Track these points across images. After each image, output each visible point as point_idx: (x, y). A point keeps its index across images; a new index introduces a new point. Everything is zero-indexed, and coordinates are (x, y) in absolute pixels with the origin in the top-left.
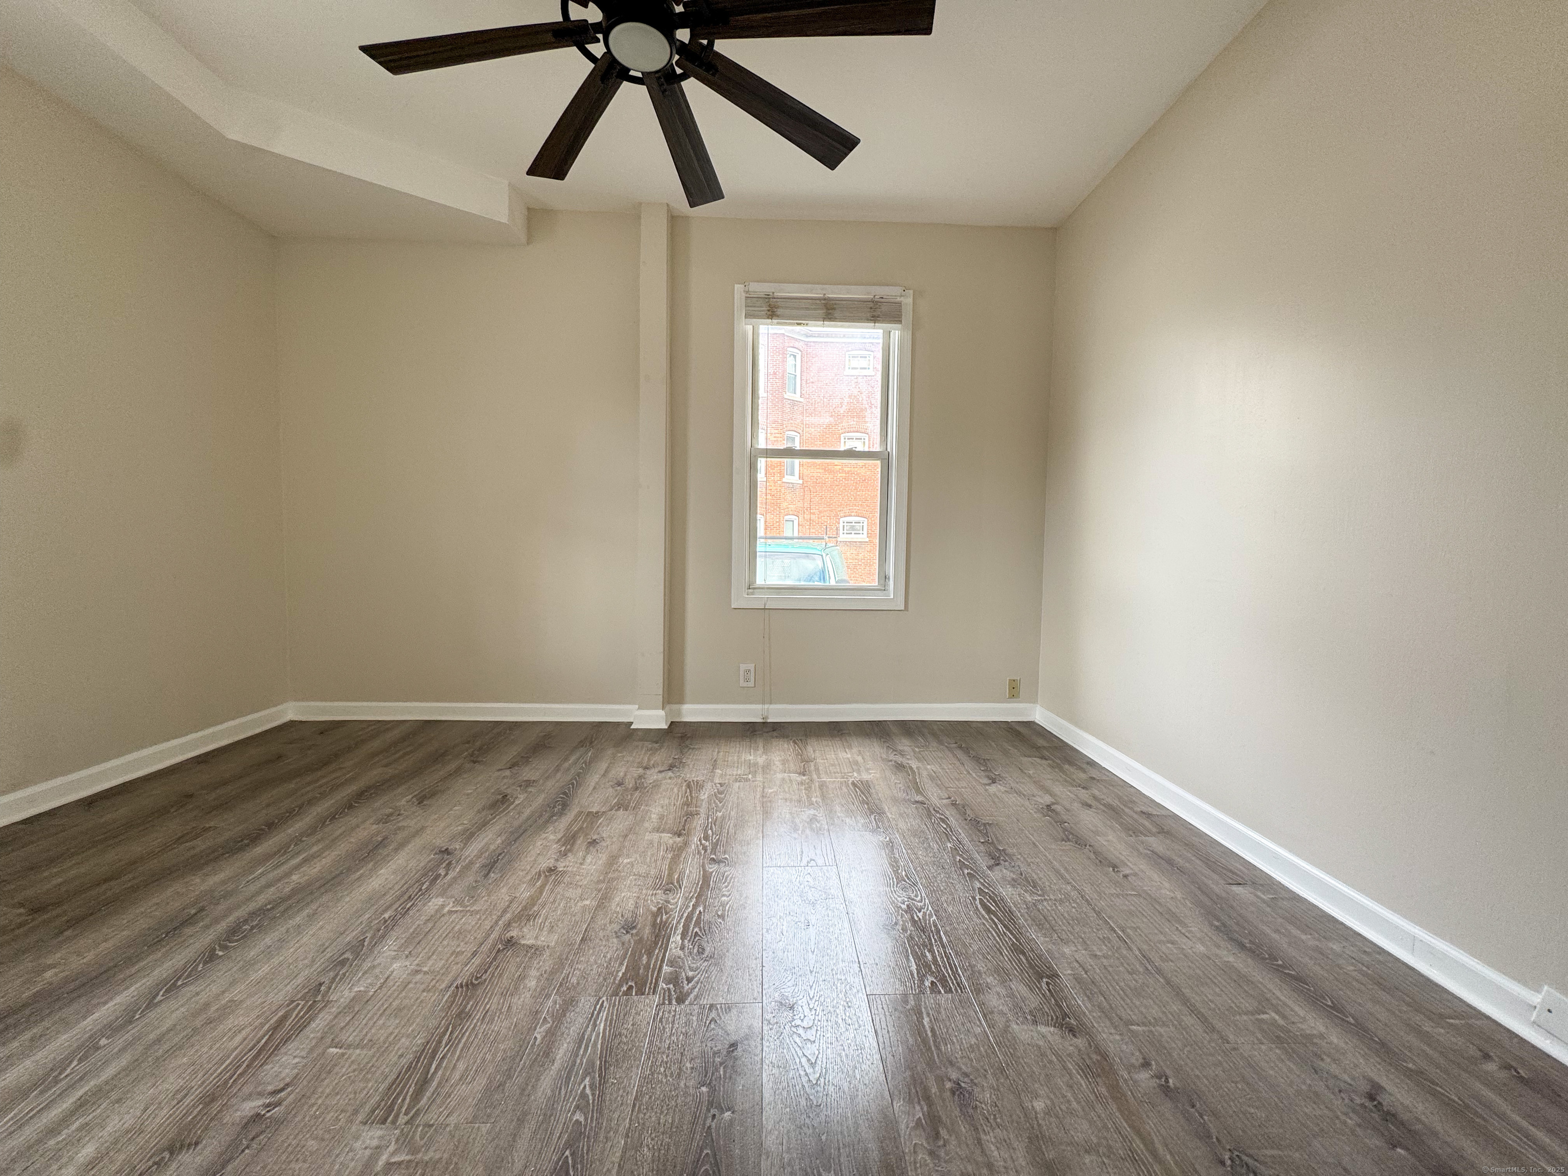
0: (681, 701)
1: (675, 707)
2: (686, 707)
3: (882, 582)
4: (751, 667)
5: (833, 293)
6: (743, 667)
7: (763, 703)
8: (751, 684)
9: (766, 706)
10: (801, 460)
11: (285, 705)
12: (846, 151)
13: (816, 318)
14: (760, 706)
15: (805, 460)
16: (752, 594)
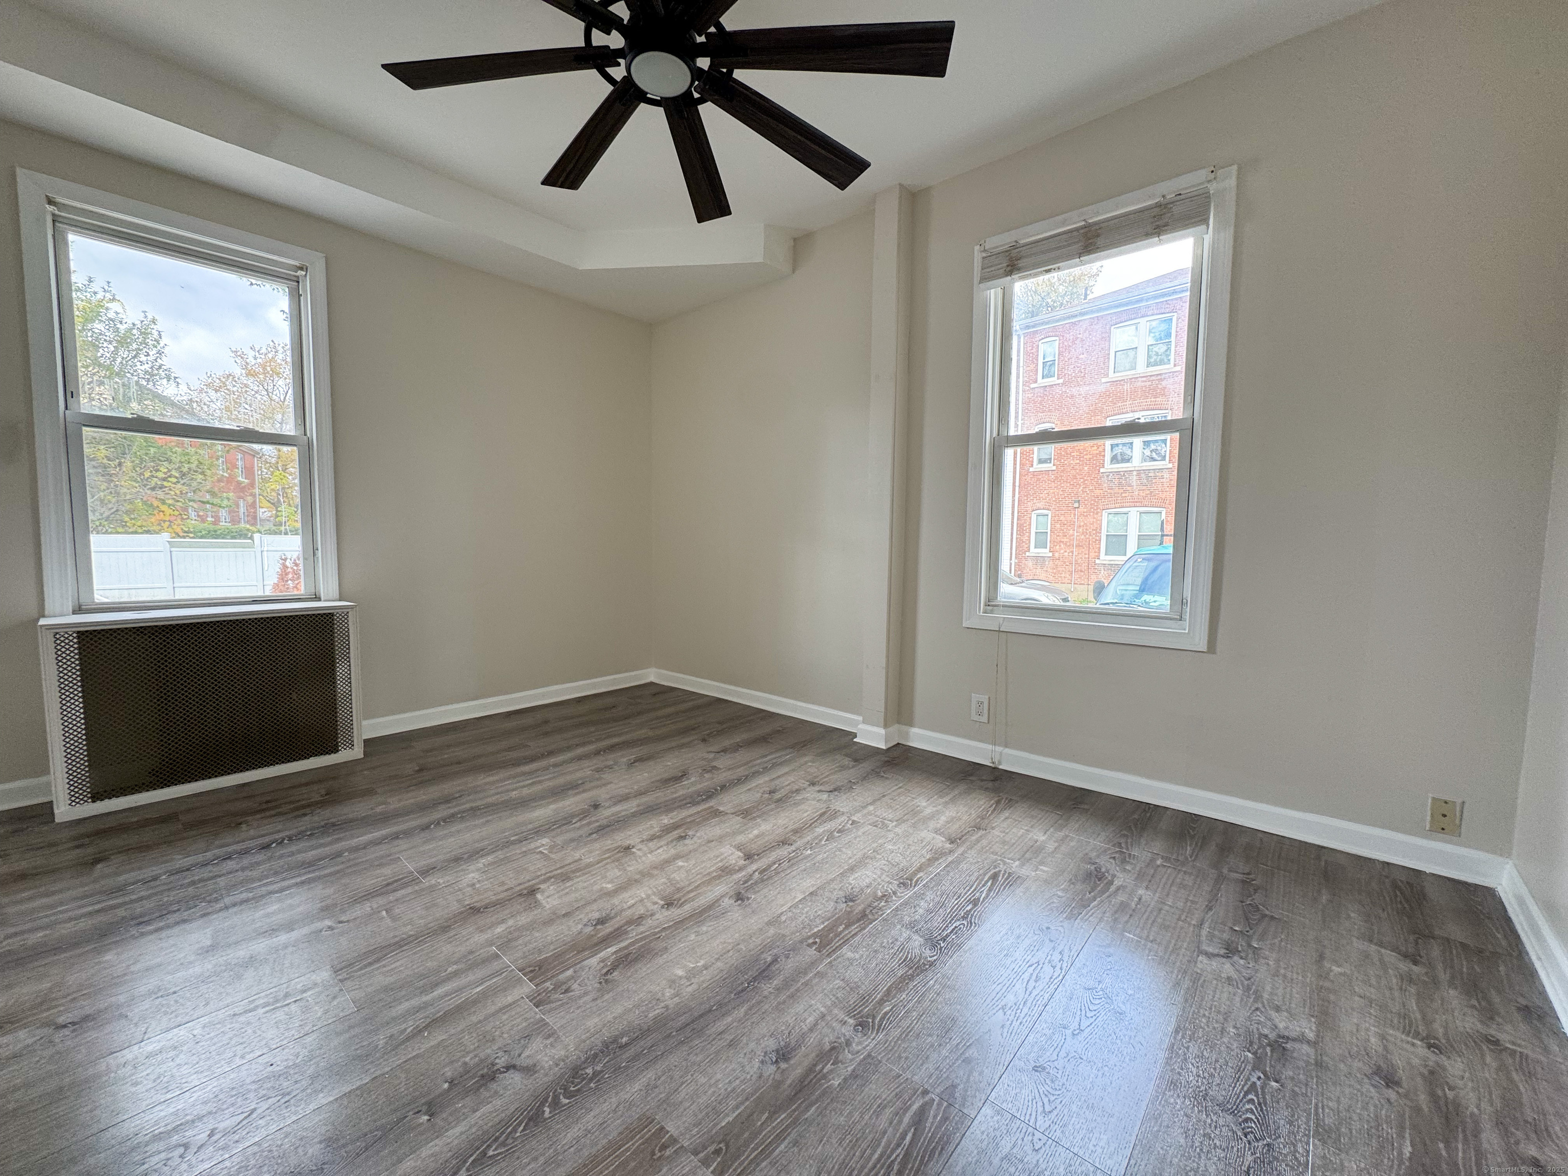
0: (911, 724)
1: (904, 728)
2: (915, 730)
3: (1178, 607)
4: (984, 698)
5: (1098, 214)
6: (975, 697)
7: (994, 744)
8: (984, 719)
9: (999, 749)
10: (1057, 445)
11: (649, 670)
12: (945, 44)
13: (1070, 257)
14: (990, 747)
15: (1062, 445)
16: (992, 612)
